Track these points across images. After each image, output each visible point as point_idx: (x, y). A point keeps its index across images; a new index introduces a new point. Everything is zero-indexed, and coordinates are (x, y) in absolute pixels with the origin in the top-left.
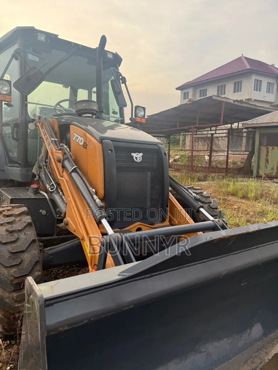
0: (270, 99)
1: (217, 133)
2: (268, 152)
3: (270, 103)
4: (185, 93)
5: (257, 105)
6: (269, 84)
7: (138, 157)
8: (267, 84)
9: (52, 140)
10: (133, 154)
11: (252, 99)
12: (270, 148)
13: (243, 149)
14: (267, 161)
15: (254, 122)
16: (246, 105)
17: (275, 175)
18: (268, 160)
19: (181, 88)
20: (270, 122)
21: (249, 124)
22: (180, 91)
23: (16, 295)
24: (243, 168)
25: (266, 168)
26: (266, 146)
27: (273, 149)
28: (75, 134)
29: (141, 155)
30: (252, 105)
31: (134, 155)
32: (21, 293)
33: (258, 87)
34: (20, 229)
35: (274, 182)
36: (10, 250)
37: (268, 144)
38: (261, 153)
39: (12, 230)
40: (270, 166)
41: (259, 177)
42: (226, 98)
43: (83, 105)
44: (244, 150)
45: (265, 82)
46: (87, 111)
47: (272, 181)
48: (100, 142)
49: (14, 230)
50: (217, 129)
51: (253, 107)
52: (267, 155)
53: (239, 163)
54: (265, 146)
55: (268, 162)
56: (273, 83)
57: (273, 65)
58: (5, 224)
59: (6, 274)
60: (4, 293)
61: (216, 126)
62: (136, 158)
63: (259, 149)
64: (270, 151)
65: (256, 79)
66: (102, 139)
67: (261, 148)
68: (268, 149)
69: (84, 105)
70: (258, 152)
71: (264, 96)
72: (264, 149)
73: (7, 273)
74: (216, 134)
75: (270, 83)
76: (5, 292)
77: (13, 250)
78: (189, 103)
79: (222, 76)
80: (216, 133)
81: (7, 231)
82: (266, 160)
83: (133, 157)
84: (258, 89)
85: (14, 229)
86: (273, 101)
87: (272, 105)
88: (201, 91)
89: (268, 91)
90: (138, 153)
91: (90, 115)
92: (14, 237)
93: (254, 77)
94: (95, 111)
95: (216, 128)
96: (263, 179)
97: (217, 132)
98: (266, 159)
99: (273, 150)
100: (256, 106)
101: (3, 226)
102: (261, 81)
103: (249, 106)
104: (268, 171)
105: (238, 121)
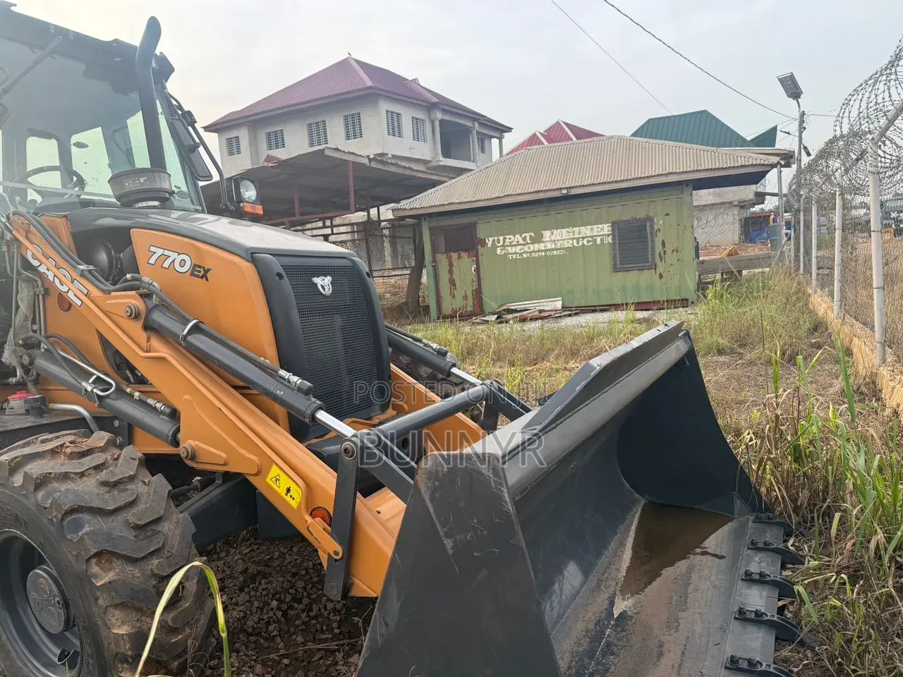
0: (423, 155)
1: (335, 232)
2: (451, 265)
3: (425, 162)
4: (229, 140)
5: (415, 168)
6: (415, 120)
7: (324, 283)
8: (411, 122)
9: (82, 271)
10: (316, 280)
11: (387, 154)
12: (454, 256)
13: (389, 265)
14: (452, 282)
15: (416, 205)
16: (393, 169)
17: (471, 309)
18: (454, 280)
19: (216, 127)
20: (446, 203)
21: (405, 209)
22: (217, 134)
23: (172, 615)
24: (406, 303)
25: (454, 297)
26: (446, 252)
27: (459, 257)
28: (152, 249)
29: (328, 279)
30: (404, 167)
31: (318, 281)
32: (180, 609)
33: (395, 128)
34: (132, 473)
35: (474, 323)
36: (133, 520)
37: (448, 250)
38: (439, 267)
39: (116, 478)
40: (459, 294)
41: (443, 317)
42: (352, 153)
43: (139, 180)
44: (390, 267)
45: (407, 116)
46: (144, 196)
47: (470, 322)
48: (250, 260)
49: (121, 479)
50: (334, 223)
51: (408, 172)
52: (451, 272)
53: (388, 295)
54: (443, 253)
55: (454, 285)
56: (423, 120)
57: (415, 80)
58: (90, 471)
59: (138, 577)
60: (142, 621)
61: (331, 219)
62: (323, 287)
63: (434, 261)
64: (455, 263)
65: (389, 109)
66: (252, 253)
67: (437, 258)
68: (450, 258)
69: (142, 181)
70: (433, 266)
71: (410, 148)
72: (442, 259)
73: (139, 575)
74: (334, 236)
75: (417, 119)
76: (143, 618)
77: (140, 520)
78: (271, 165)
79: (314, 100)
80: (333, 234)
81: (104, 483)
82: (450, 282)
83: (316, 285)
84: (397, 134)
85: (121, 476)
86: (428, 158)
87: (428, 166)
88: (269, 134)
89: (416, 137)
90: (323, 278)
91: (156, 203)
92: (129, 492)
93: (384, 106)
94: (166, 192)
95: (331, 222)
96: (459, 320)
97: (335, 230)
98: (450, 279)
99: (460, 260)
100: (411, 169)
101: (86, 476)
102: (398, 115)
103: (400, 171)
104: (458, 303)
105: (377, 203)
